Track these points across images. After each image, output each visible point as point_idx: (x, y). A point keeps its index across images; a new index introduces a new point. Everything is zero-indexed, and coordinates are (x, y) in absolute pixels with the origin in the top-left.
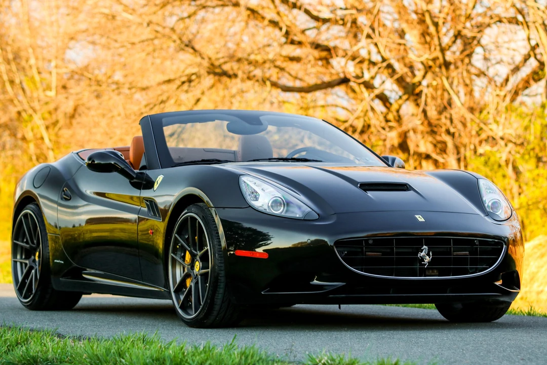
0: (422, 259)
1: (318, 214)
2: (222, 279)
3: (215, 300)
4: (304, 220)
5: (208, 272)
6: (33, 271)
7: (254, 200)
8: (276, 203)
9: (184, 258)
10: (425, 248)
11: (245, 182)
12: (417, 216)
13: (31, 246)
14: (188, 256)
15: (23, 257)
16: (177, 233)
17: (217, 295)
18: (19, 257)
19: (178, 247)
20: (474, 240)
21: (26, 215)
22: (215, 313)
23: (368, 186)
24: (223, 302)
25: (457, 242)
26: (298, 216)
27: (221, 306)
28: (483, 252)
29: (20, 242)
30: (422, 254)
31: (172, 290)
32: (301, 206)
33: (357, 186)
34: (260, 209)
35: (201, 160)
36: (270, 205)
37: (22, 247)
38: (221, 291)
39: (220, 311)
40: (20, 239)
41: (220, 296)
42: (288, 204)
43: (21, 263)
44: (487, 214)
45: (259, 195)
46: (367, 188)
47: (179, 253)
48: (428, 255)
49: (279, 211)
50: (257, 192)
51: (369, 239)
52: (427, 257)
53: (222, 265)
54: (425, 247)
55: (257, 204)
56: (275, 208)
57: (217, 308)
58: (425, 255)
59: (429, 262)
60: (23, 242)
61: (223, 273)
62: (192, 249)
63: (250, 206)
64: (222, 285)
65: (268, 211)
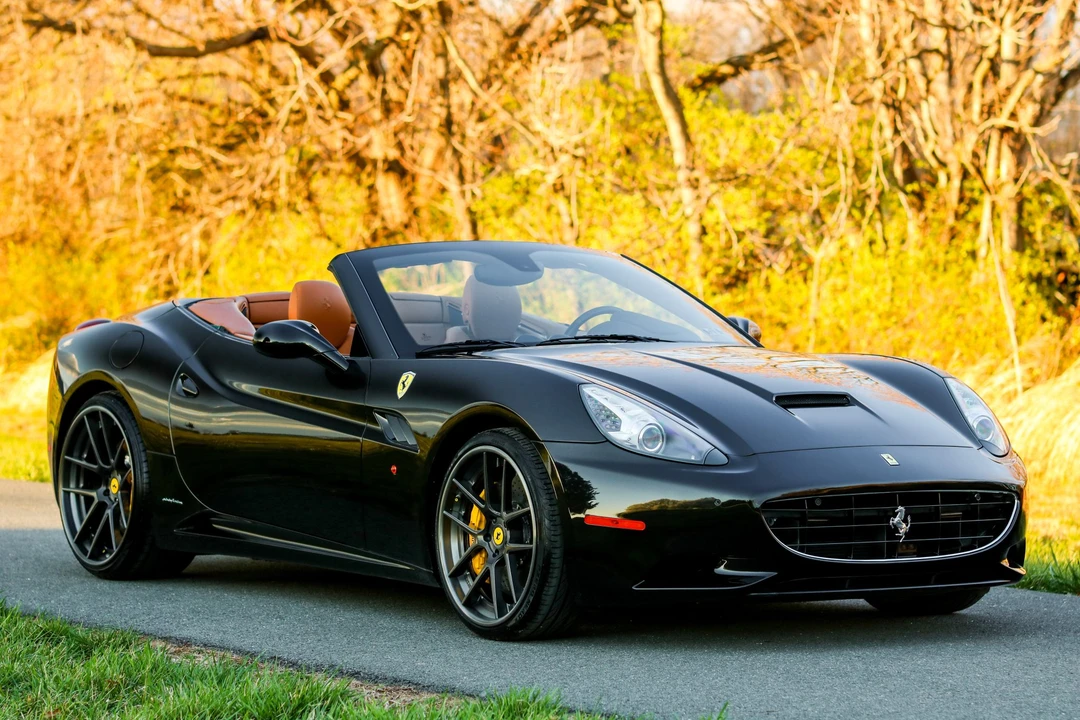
0: (896, 529)
1: (726, 455)
2: (557, 562)
3: (544, 597)
4: (704, 465)
5: (531, 550)
6: (109, 512)
7: (613, 430)
8: (650, 436)
9: (467, 518)
10: (901, 511)
11: (590, 397)
12: (885, 456)
13: (101, 468)
14: (476, 515)
15: (81, 485)
16: (457, 476)
17: (546, 589)
18: (72, 485)
19: (456, 500)
20: (972, 494)
21: (93, 415)
22: (540, 618)
23: (790, 401)
24: (554, 601)
25: (947, 498)
26: (693, 458)
27: (551, 607)
28: (986, 513)
29: (76, 458)
30: (897, 519)
31: (446, 573)
32: (695, 442)
33: (771, 401)
34: (626, 445)
35: (464, 341)
36: (641, 437)
37: (79, 467)
38: (554, 582)
39: (548, 614)
40: (76, 454)
41: (551, 591)
42: (669, 437)
43: (77, 496)
44: (981, 445)
45: (620, 420)
46: (786, 402)
47: (456, 509)
48: (905, 521)
49: (656, 449)
50: (616, 416)
51: (815, 499)
52: (904, 525)
53: (558, 538)
54: (900, 508)
55: (618, 436)
56: (650, 445)
57: (544, 609)
58: (900, 521)
59: (906, 534)
60: (80, 458)
61: (557, 553)
62: (489, 506)
63: (607, 440)
64: (556, 573)
65: (638, 448)
